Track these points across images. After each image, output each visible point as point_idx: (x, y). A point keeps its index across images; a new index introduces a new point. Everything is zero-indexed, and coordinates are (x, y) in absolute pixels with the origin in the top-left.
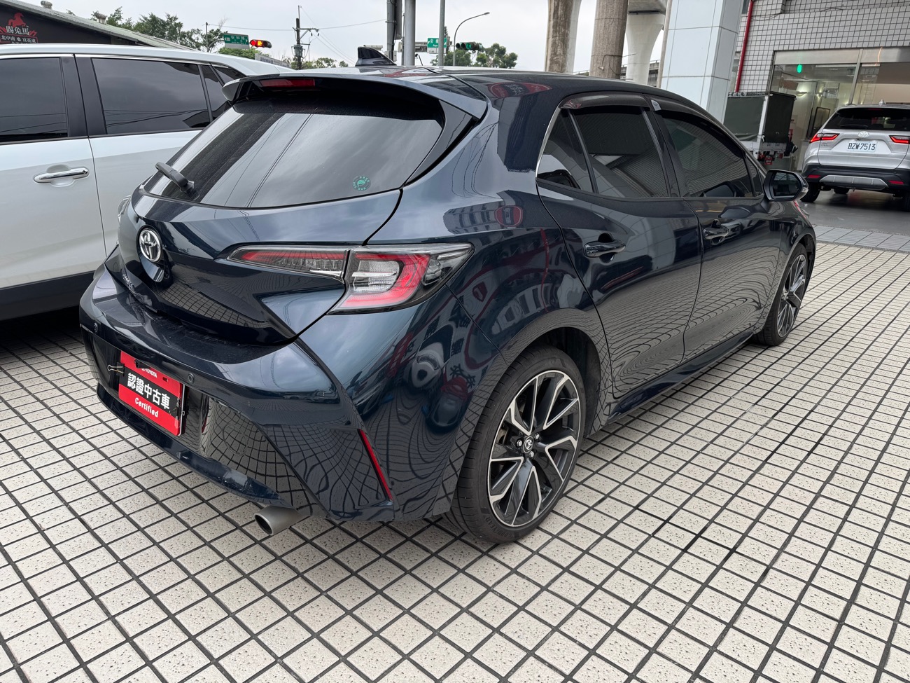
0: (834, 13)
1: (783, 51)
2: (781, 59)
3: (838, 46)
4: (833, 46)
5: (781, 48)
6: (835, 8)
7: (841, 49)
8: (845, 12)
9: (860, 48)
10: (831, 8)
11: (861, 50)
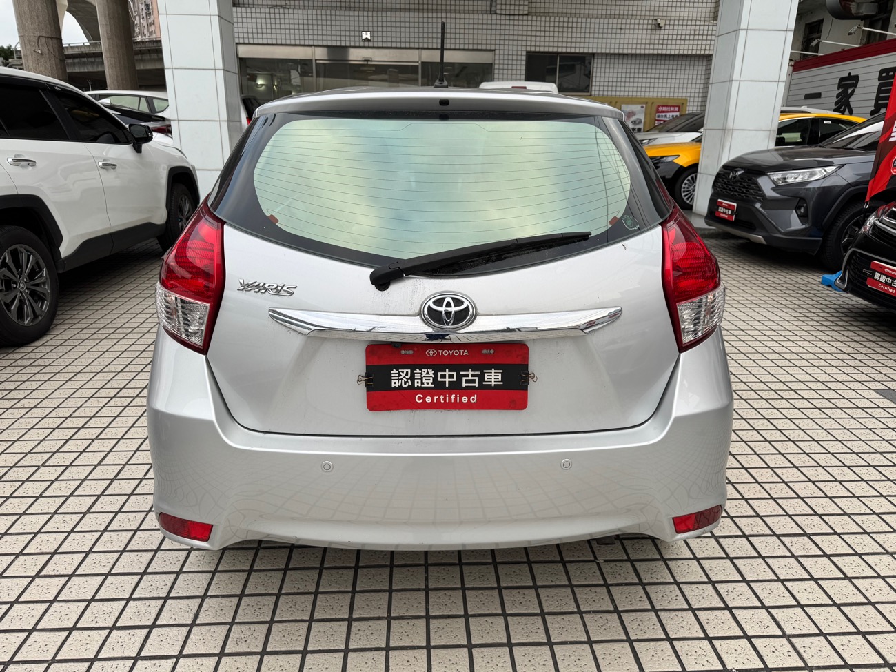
0: (282, 11)
1: (244, 44)
2: (244, 52)
3: (293, 42)
4: (288, 42)
5: (241, 41)
6: (281, 6)
7: (296, 45)
8: (291, 11)
9: (311, 46)
10: (277, 6)
11: (313, 47)
